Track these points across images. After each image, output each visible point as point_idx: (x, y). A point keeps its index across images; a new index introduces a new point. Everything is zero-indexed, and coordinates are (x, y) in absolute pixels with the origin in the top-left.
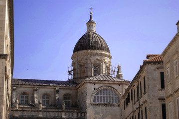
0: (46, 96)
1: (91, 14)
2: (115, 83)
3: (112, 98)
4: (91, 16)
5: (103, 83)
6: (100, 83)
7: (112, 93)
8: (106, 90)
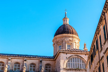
0: (33, 65)
1: (66, 13)
2: (83, 53)
3: (81, 64)
4: (66, 15)
5: (73, 53)
6: (71, 53)
7: (80, 61)
8: (76, 58)
